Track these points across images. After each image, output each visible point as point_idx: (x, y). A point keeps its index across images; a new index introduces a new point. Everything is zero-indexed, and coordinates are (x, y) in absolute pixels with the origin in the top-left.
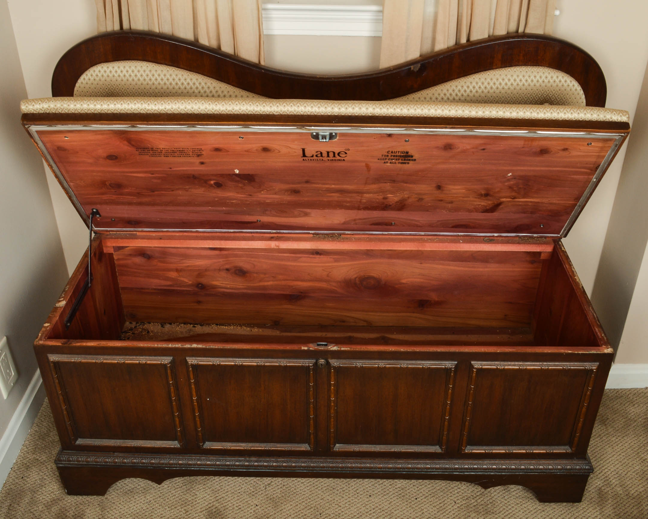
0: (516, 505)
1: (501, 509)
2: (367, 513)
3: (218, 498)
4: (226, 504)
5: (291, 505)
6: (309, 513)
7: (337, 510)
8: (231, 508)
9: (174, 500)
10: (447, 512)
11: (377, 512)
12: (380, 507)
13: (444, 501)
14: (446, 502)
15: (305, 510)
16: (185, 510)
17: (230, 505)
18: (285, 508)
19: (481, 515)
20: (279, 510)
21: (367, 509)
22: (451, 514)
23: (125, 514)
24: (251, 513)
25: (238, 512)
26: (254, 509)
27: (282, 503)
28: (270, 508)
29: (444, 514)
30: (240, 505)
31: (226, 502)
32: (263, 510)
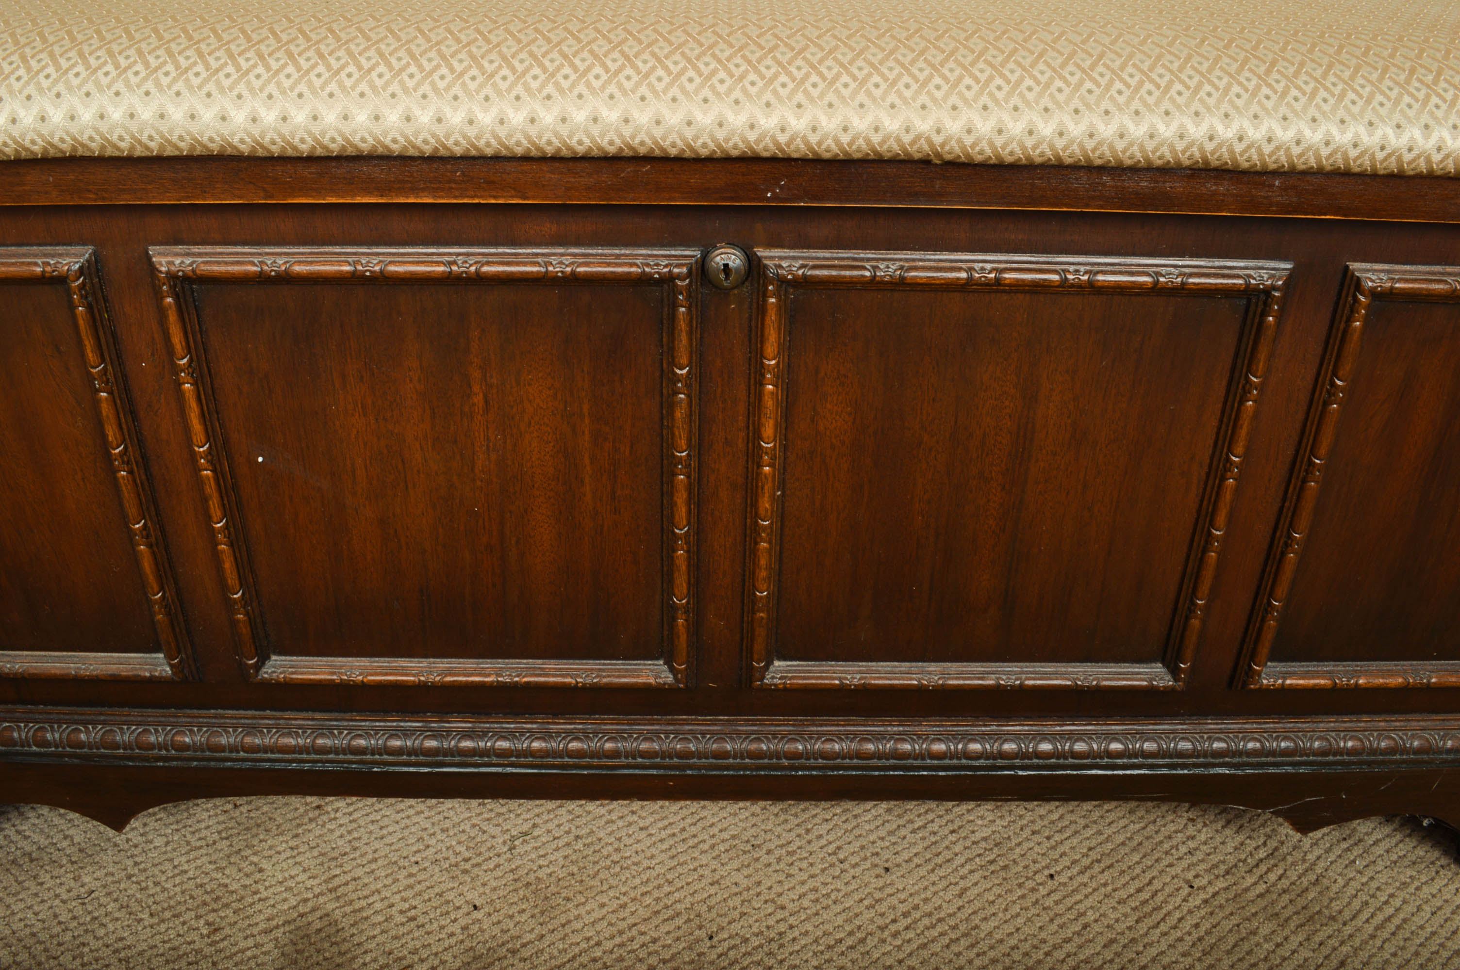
1: (1357, 904)
2: (882, 929)
3: (336, 882)
4: (363, 903)
5: (603, 905)
6: (668, 933)
7: (771, 922)
8: (380, 918)
9: (178, 889)
10: (1170, 923)
11: (920, 926)
12: (928, 908)
13: (1150, 883)
14: (1157, 884)
15: (656, 921)
16: (208, 924)
17: (378, 906)
18: (577, 917)
20: (556, 923)
21: (882, 915)
22: (1187, 925)
24: (452, 935)
25: (402, 930)
26: (463, 922)
27: (568, 899)
28: (524, 917)
29: (1163, 927)
30: (415, 908)
31: (366, 897)
32: (499, 922)
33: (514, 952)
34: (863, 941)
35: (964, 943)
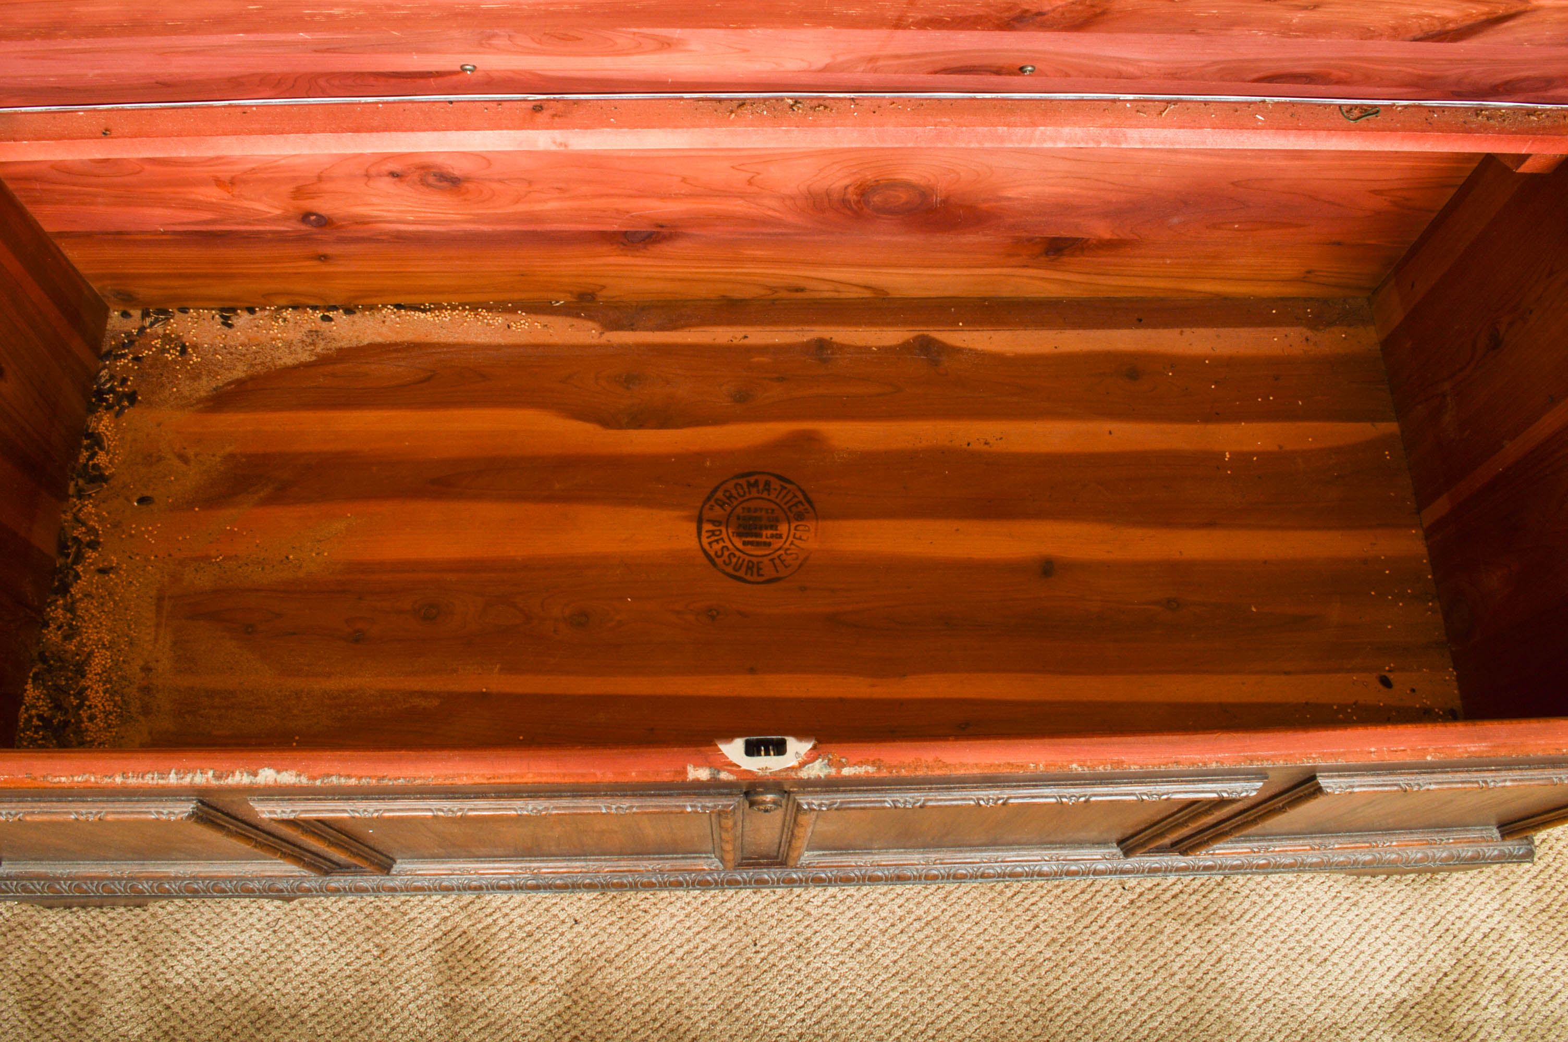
0: (1284, 888)
1: (1246, 905)
2: (884, 932)
5: (673, 916)
6: (724, 940)
7: (800, 929)
8: (504, 935)
9: (343, 914)
10: (1101, 922)
11: (912, 930)
12: (920, 912)
15: (712, 931)
16: (377, 946)
17: (502, 922)
19: (1191, 925)
20: (639, 934)
21: (884, 919)
22: (1112, 925)
23: (213, 969)
25: (524, 945)
26: (569, 936)
28: (614, 930)
29: (1094, 927)
30: (530, 923)
31: (491, 915)
32: (596, 935)
33: (610, 962)
34: (868, 945)
35: (944, 944)
